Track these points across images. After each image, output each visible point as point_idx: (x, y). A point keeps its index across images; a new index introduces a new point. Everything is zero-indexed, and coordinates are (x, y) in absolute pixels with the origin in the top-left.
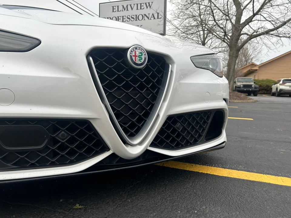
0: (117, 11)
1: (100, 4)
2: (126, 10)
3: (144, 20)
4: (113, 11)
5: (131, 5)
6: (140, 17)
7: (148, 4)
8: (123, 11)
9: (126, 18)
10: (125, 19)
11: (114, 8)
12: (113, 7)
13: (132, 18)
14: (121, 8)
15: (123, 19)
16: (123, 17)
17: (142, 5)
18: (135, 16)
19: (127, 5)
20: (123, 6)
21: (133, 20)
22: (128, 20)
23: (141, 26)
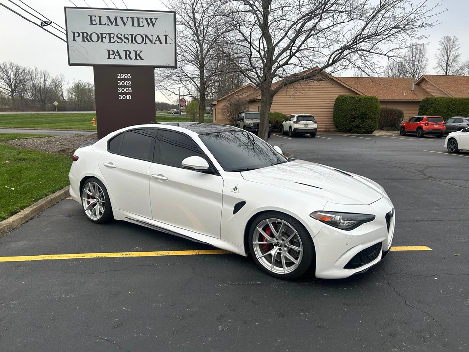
0: (98, 24)
1: (66, 8)
2: (114, 24)
3: (145, 43)
4: (92, 24)
5: (121, 18)
6: (139, 39)
7: (149, 21)
9: (115, 37)
10: (113, 38)
11: (94, 18)
12: (91, 17)
13: (125, 38)
14: (104, 20)
15: (110, 38)
16: (110, 34)
17: (141, 20)
18: (130, 36)
20: (109, 18)
21: (127, 41)
22: (120, 41)
23: (141, 51)
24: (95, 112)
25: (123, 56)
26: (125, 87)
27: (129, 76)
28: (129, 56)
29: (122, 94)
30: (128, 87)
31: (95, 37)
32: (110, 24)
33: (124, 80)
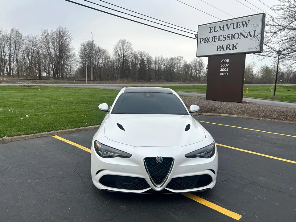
0: (214, 31)
1: (198, 26)
2: (222, 30)
3: (240, 38)
4: (210, 32)
5: (227, 25)
6: (236, 36)
7: (244, 23)
8: (219, 31)
9: (222, 37)
10: (221, 38)
11: (211, 28)
12: (210, 28)
13: (228, 37)
14: (217, 29)
15: (219, 38)
16: (219, 36)
17: (238, 24)
18: (231, 35)
19: (224, 25)
20: (220, 27)
21: (228, 39)
22: (224, 39)
23: (237, 44)
24: (206, 85)
25: (225, 49)
26: (224, 67)
27: (227, 61)
28: (229, 48)
29: (222, 72)
30: (226, 67)
31: (211, 40)
32: (220, 30)
33: (225, 63)
